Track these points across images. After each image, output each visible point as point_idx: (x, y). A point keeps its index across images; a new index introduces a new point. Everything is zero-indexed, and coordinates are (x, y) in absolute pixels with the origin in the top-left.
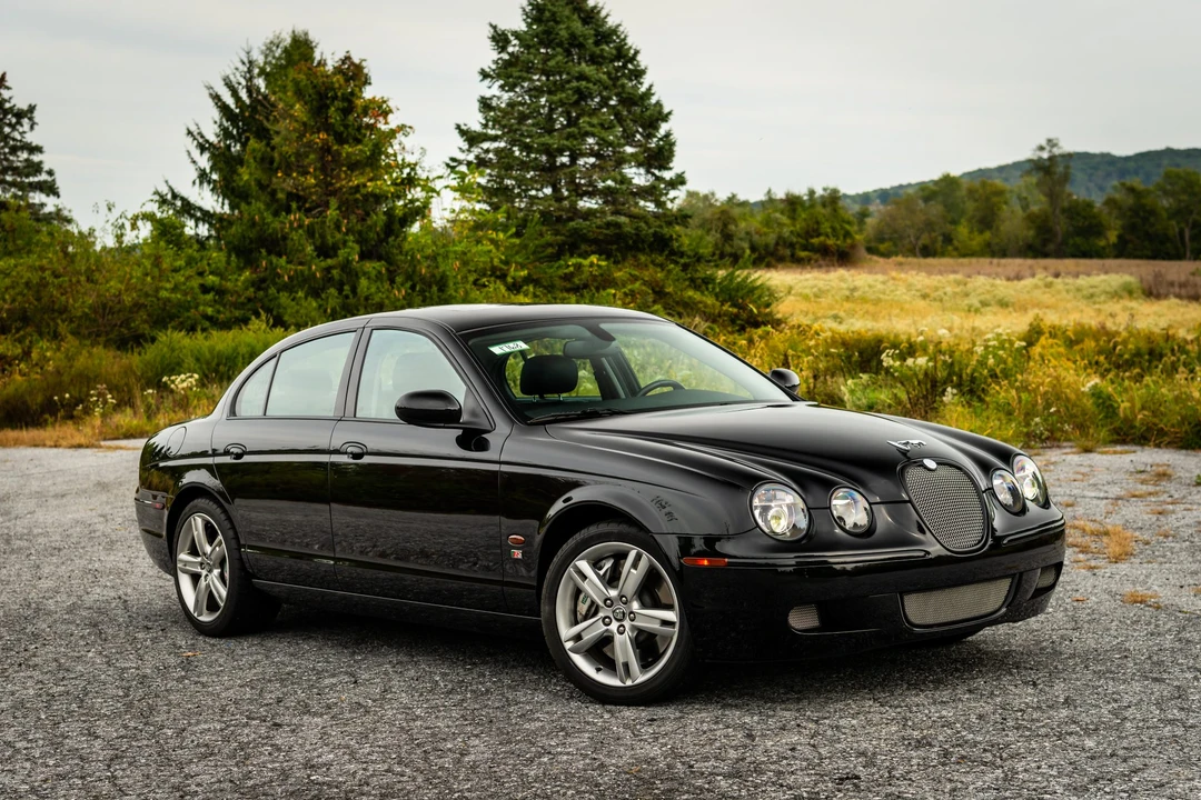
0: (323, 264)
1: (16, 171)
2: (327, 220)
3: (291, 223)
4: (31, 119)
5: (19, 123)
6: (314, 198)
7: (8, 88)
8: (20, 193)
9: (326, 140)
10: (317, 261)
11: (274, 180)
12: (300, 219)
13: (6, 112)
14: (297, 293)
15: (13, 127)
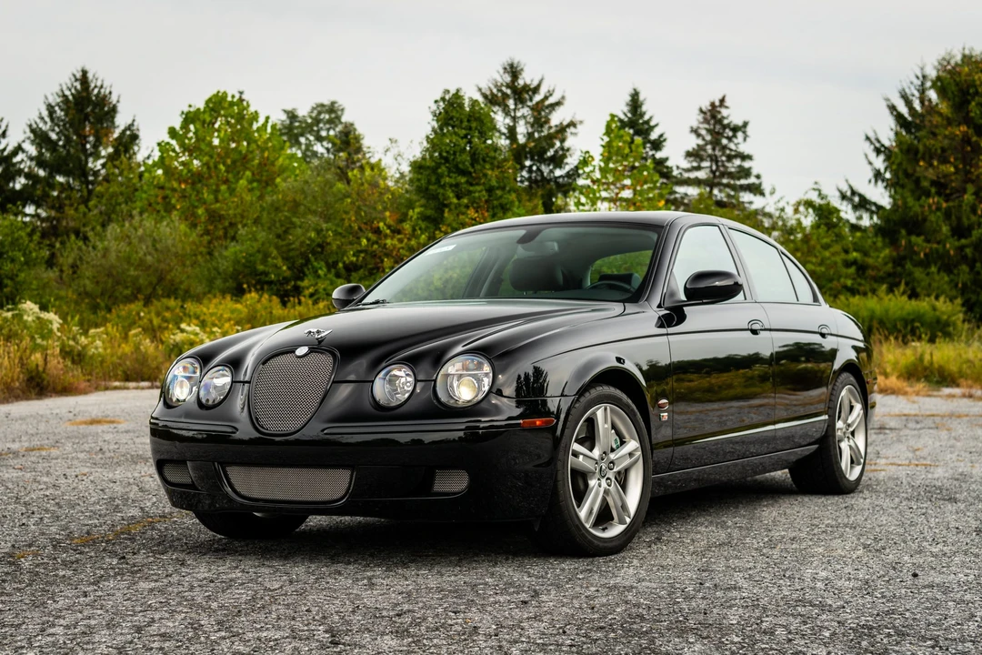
0: (957, 244)
1: (731, 175)
2: (964, 205)
3: (930, 206)
4: (744, 132)
5: (735, 136)
6: (953, 185)
7: (727, 107)
8: (732, 193)
9: (967, 132)
10: (951, 240)
11: (918, 169)
12: (938, 203)
13: (725, 127)
14: (930, 268)
15: (730, 139)
